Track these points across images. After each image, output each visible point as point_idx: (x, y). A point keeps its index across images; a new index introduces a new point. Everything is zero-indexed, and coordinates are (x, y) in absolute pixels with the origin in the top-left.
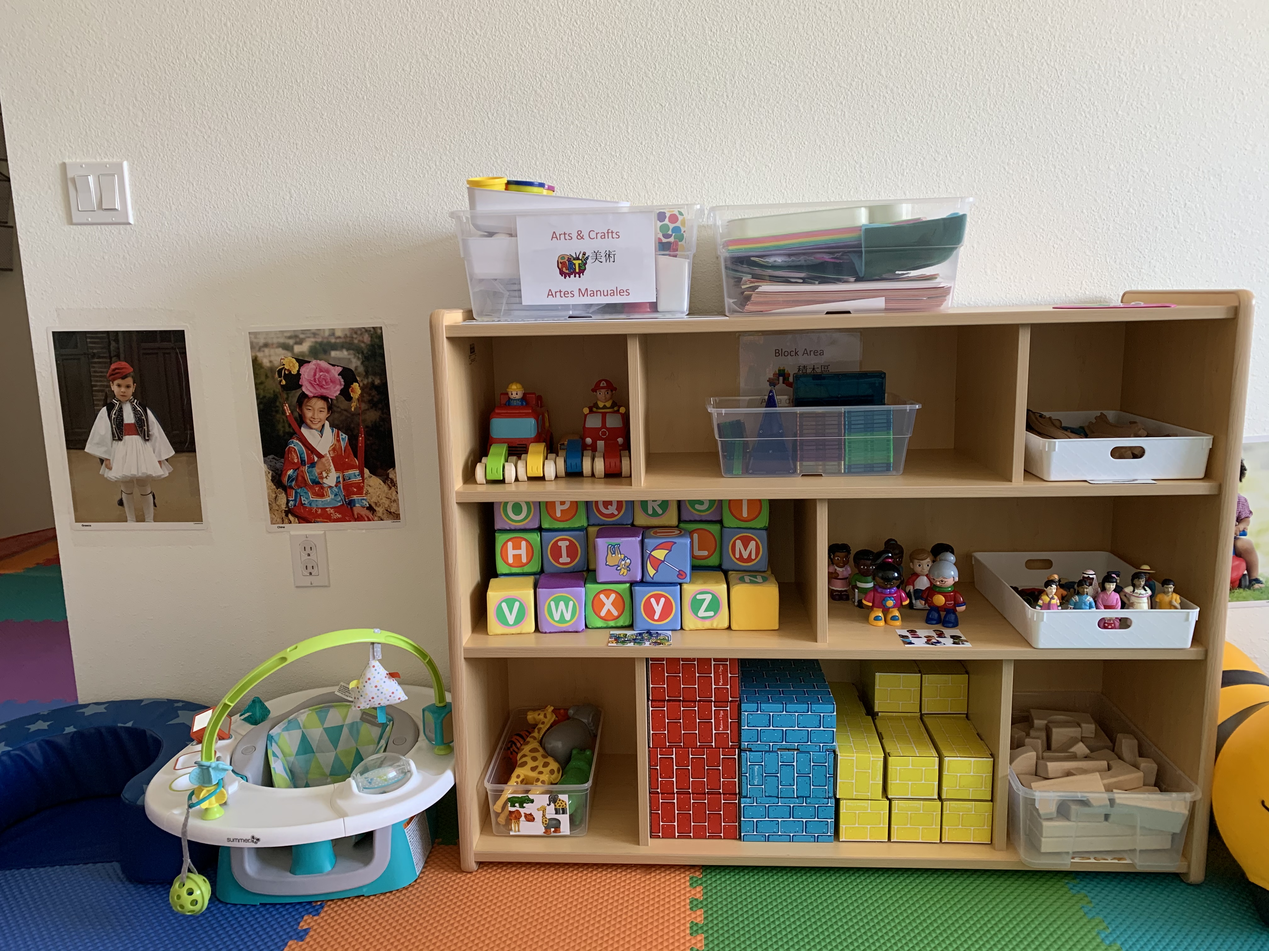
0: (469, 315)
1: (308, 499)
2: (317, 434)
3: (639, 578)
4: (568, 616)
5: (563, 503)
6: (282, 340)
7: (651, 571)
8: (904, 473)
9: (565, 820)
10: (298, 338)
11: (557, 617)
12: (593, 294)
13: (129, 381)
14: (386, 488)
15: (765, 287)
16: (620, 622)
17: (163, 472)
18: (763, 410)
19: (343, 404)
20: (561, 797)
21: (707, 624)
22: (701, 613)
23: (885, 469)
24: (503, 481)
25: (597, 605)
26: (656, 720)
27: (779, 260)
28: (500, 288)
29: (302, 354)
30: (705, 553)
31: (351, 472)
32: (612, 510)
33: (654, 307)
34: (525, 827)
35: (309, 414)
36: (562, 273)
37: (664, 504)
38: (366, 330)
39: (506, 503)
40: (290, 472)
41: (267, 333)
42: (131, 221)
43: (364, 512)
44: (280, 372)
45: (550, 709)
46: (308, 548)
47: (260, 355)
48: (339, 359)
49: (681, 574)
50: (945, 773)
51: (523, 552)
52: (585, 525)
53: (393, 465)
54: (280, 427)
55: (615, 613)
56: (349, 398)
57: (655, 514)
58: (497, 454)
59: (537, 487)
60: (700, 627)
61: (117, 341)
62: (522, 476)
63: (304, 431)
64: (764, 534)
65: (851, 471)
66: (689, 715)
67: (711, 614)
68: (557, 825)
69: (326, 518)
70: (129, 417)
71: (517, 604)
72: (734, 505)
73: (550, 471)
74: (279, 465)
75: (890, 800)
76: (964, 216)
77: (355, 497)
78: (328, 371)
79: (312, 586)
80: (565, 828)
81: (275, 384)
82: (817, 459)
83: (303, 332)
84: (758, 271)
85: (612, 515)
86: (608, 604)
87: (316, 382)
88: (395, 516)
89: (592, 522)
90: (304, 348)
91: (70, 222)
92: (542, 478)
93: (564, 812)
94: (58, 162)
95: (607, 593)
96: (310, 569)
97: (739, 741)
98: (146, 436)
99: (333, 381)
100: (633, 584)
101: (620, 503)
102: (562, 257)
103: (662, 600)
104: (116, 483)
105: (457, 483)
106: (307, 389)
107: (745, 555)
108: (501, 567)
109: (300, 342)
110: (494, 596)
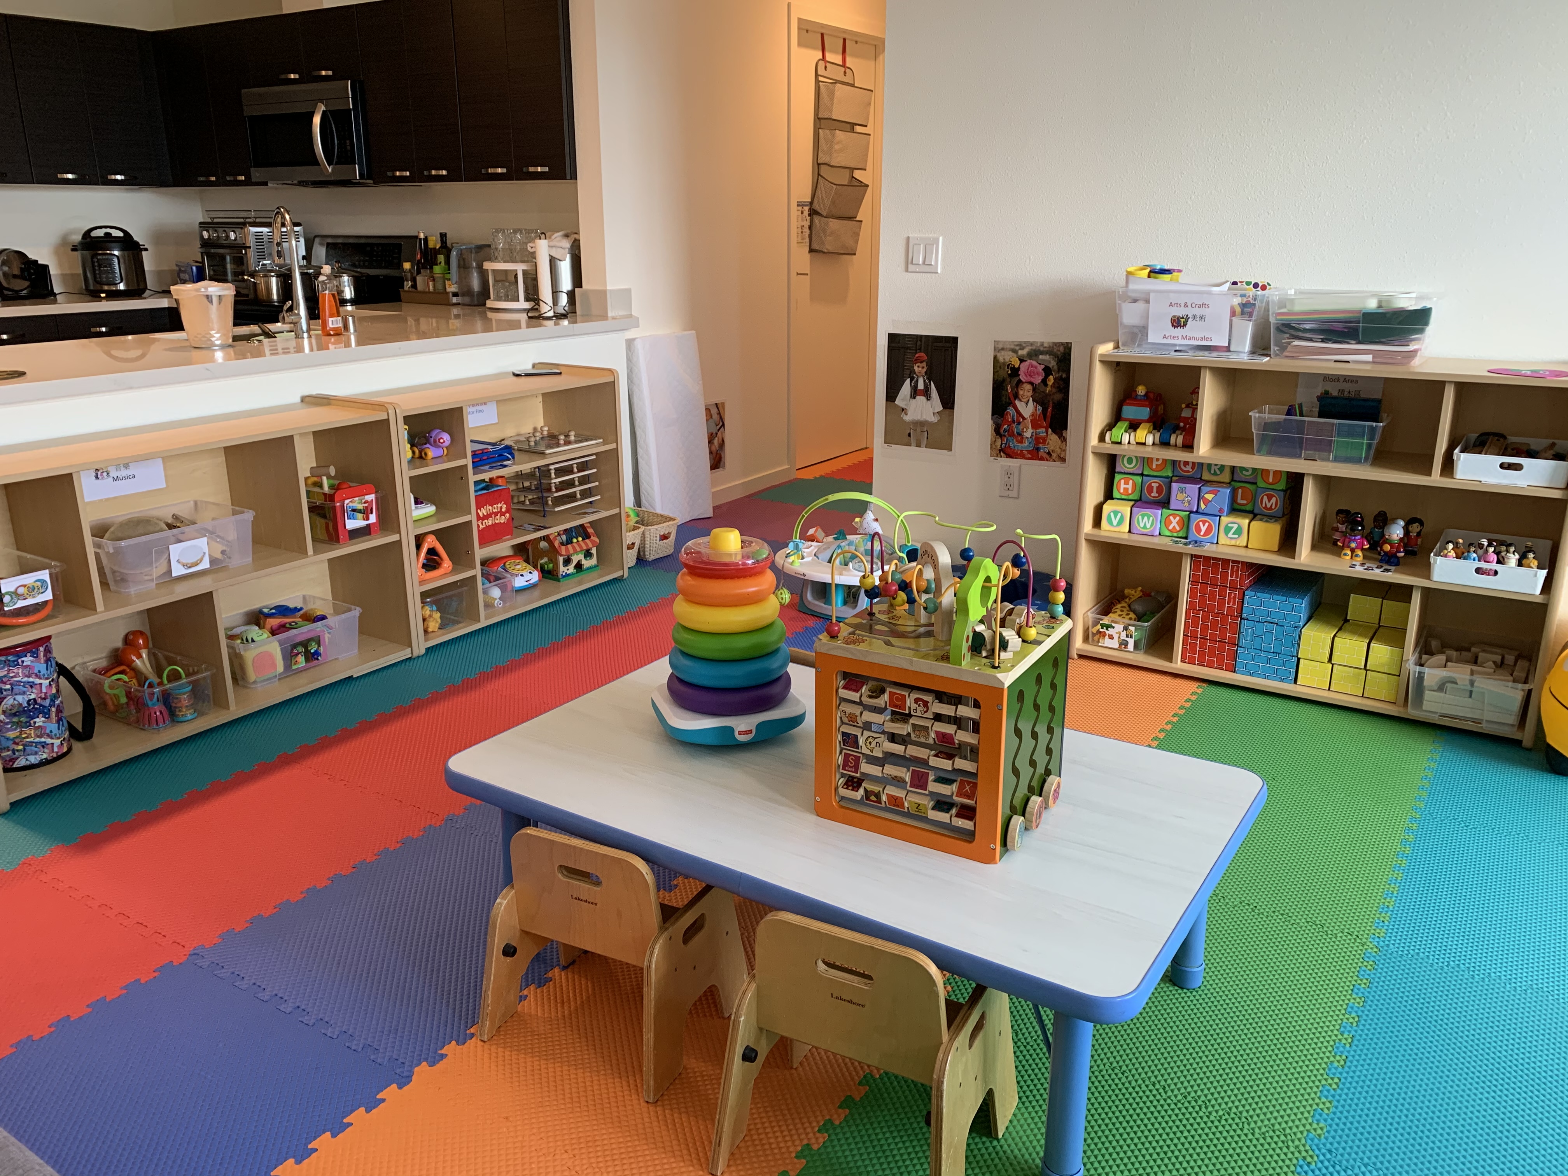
0: (1117, 347)
1: (1014, 444)
2: (1024, 404)
3: (1195, 510)
4: (1148, 526)
5: (1158, 460)
6: (1012, 347)
7: (1203, 506)
8: (1371, 465)
9: (1131, 642)
10: (1021, 346)
11: (1142, 525)
12: (1190, 339)
13: (924, 364)
14: (1060, 442)
15: (1297, 343)
16: (1180, 535)
17: (934, 419)
18: (1284, 417)
19: (1042, 388)
20: (1130, 628)
21: (1233, 542)
22: (1230, 535)
23: (1357, 461)
24: (1120, 443)
25: (1167, 523)
26: (1192, 593)
27: (1308, 327)
28: (1136, 330)
29: (1023, 356)
30: (1245, 502)
31: (1041, 430)
32: (1189, 468)
33: (1228, 349)
34: (1107, 642)
35: (1021, 392)
36: (1173, 325)
37: (1222, 468)
38: (1062, 344)
39: (1124, 456)
40: (1006, 426)
41: (1005, 342)
42: (939, 271)
43: (1045, 455)
44: (1008, 365)
45: (1140, 588)
46: (1009, 474)
47: (998, 355)
48: (1044, 360)
49: (1221, 510)
50: (1370, 653)
51: (1130, 486)
52: (1170, 475)
53: (1066, 428)
54: (1004, 398)
55: (1178, 528)
56: (1046, 385)
57: (1215, 474)
58: (1122, 426)
59: (1141, 448)
60: (1228, 543)
61: (921, 341)
62: (1132, 441)
63: (1017, 402)
64: (1282, 494)
65: (1336, 460)
66: (1212, 593)
67: (1236, 536)
68: (1126, 644)
69: (1022, 456)
70: (921, 386)
71: (1119, 515)
72: (1265, 472)
73: (1150, 440)
74: (1000, 421)
75: (1333, 665)
76: (1430, 309)
77: (1041, 446)
78: (1036, 367)
79: (1008, 497)
80: (1131, 647)
81: (1005, 372)
82: (1315, 450)
83: (1025, 342)
84: (1292, 332)
85: (1188, 471)
86: (1174, 523)
87: (1029, 374)
88: (1063, 460)
89: (1176, 474)
90: (1023, 352)
91: (907, 270)
92: (1144, 444)
93: (1131, 637)
94: (906, 236)
95: (1175, 516)
96: (1008, 486)
97: (1242, 613)
98: (928, 398)
99: (1038, 374)
100: (1191, 512)
101: (1194, 463)
102: (1174, 316)
103: (1207, 524)
104: (909, 423)
105: (1094, 440)
106: (1022, 377)
107: (1269, 506)
108: (1116, 494)
109: (1022, 348)
110: (1107, 508)
